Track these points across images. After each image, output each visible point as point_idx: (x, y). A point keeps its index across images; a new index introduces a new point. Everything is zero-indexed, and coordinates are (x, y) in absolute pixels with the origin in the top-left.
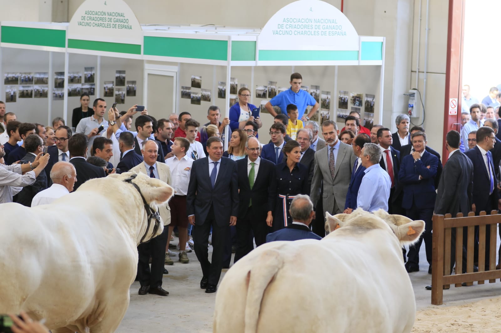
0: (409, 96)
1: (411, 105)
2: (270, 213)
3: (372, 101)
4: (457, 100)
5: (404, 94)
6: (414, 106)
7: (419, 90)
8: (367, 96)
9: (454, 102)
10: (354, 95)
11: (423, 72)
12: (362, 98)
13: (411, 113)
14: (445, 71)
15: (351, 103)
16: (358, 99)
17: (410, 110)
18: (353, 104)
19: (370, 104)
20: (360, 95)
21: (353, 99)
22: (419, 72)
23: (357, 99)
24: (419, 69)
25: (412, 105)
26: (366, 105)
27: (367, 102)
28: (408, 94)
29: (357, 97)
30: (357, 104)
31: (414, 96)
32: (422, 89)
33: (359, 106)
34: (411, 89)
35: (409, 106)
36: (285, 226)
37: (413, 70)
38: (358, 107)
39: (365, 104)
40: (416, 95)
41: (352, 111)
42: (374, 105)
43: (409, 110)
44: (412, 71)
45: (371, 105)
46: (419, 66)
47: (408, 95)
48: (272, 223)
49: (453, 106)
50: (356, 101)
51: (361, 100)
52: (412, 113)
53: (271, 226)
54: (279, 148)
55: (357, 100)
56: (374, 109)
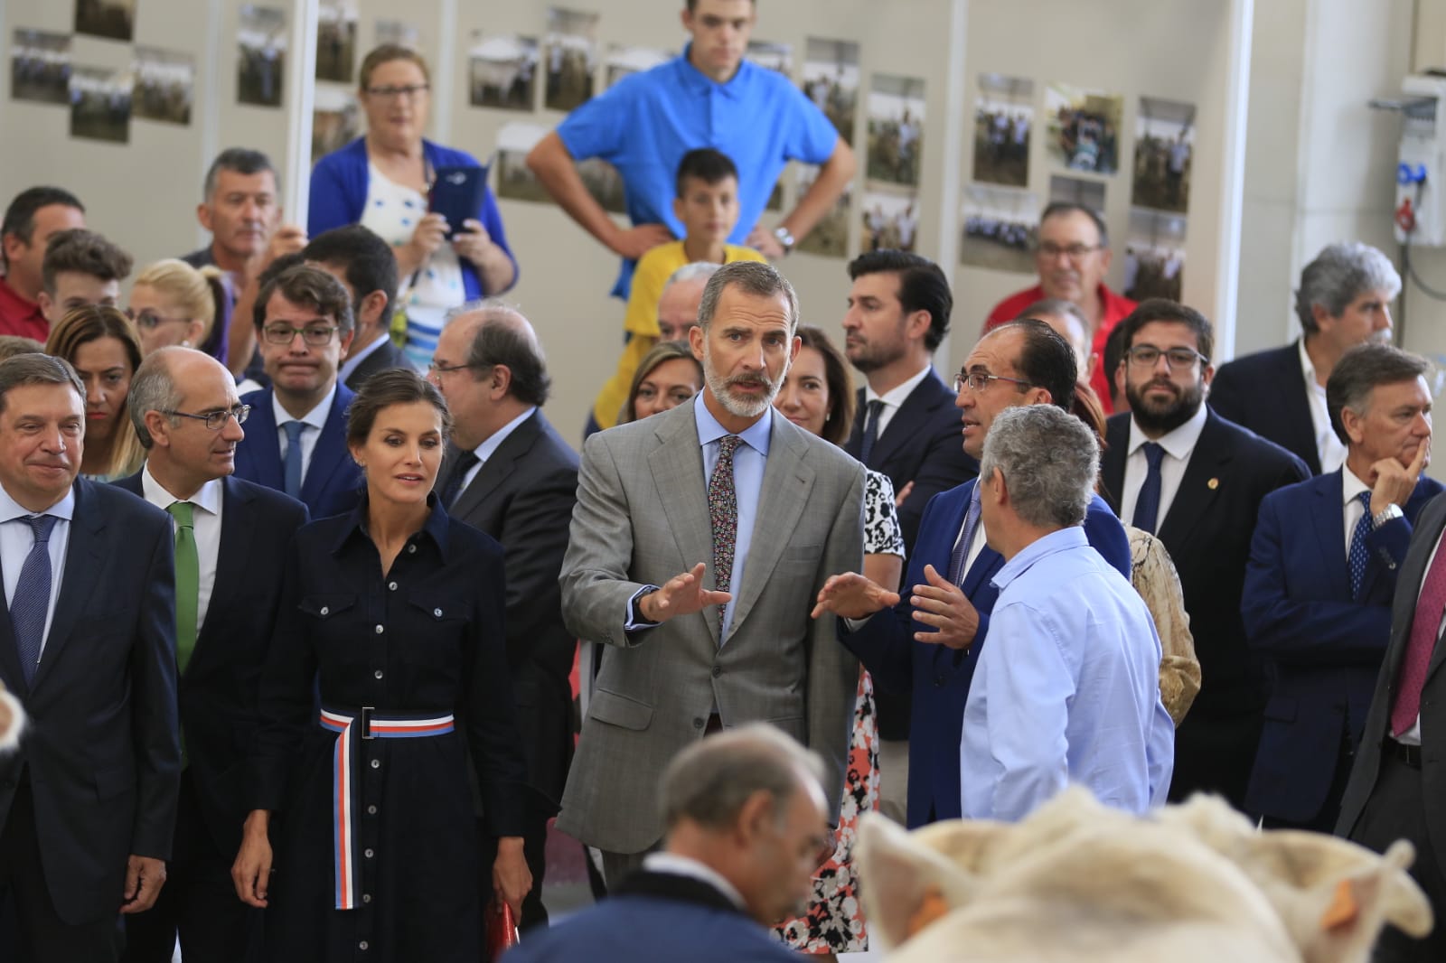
0: (1399, 113)
1: (1416, 173)
2: (259, 821)
3: (1175, 137)
5: (1375, 105)
6: (1433, 178)
8: (1148, 107)
10: (1067, 104)
12: (1118, 122)
13: (1411, 217)
15: (1052, 149)
16: (1092, 126)
17: (1407, 202)
19: (1162, 159)
20: (1106, 102)
21: (1059, 125)
23: (1086, 125)
25: (1422, 169)
26: (1143, 163)
27: (1149, 146)
28: (1395, 103)
29: (1083, 114)
30: (1084, 156)
31: (1432, 117)
33: (1098, 167)
34: (1412, 70)
35: (1403, 175)
36: (339, 906)
38: (1091, 176)
39: (1138, 155)
40: (1441, 110)
41: (1060, 197)
42: (1187, 164)
43: (1400, 202)
45: (1168, 164)
47: (1393, 109)
48: (263, 881)
50: (1081, 139)
51: (1109, 132)
52: (1420, 216)
53: (263, 904)
54: (305, 426)
55: (1091, 134)
56: (1187, 188)
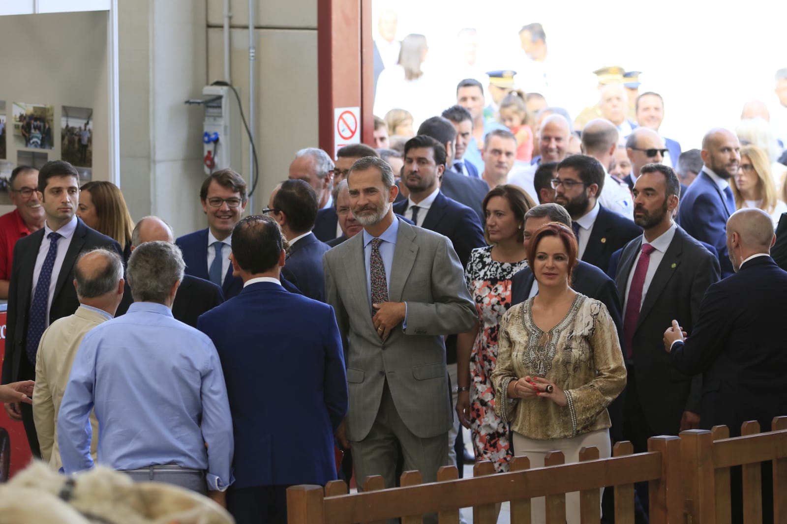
0: (202, 105)
1: (213, 137)
3: (83, 128)
4: (356, 111)
5: (187, 102)
6: (222, 139)
7: (235, 87)
8: (67, 111)
9: (348, 118)
10: (24, 112)
11: (246, 27)
12: (52, 120)
13: (212, 161)
14: (313, 19)
15: (17, 137)
17: (209, 152)
18: (24, 142)
19: (76, 138)
20: (44, 110)
21: (21, 124)
22: (231, 27)
23: (34, 123)
24: (230, 18)
25: (216, 134)
26: (66, 142)
27: (68, 132)
28: (199, 101)
29: (32, 117)
30: (35, 140)
31: (220, 107)
32: (246, 82)
33: (42, 145)
34: (207, 84)
35: (206, 139)
37: (213, 21)
38: (39, 150)
39: (63, 138)
40: (224, 102)
41: (23, 163)
42: (90, 140)
43: (206, 153)
44: (209, 26)
45: (80, 140)
46: (230, 9)
47: (199, 103)
49: (347, 134)
50: (33, 131)
51: (47, 126)
52: (216, 160)
55: (37, 128)
56: (91, 153)
